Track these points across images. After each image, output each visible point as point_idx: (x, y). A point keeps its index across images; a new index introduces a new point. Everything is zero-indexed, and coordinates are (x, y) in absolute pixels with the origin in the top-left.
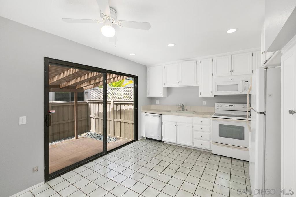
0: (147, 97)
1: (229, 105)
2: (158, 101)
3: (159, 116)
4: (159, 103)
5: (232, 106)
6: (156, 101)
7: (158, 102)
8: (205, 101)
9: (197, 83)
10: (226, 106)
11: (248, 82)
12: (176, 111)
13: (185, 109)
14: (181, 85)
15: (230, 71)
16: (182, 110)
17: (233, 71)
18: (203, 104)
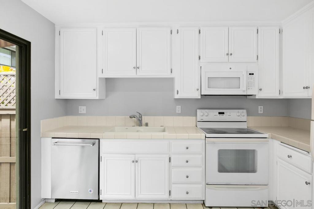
0: (56, 98)
1: (220, 113)
2: (84, 108)
3: (93, 144)
4: (85, 112)
5: (223, 113)
6: (80, 107)
7: (82, 109)
9: (171, 72)
10: (213, 115)
11: (253, 74)
13: (144, 122)
14: (141, 74)
15: (228, 54)
16: (137, 125)
17: (231, 54)
18: (177, 112)
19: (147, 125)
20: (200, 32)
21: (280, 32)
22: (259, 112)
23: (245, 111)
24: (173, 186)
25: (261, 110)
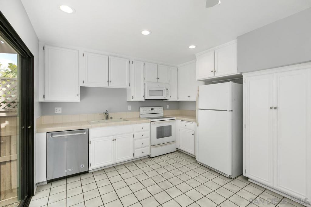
1: (152, 109)
5: (153, 109)
8: (130, 106)
9: (129, 85)
10: (148, 110)
11: (168, 89)
12: (98, 122)
13: (109, 117)
14: (112, 85)
15: (157, 78)
16: (105, 119)
17: (159, 78)
18: (129, 109)
19: (111, 118)
20: (144, 65)
21: (177, 70)
22: (168, 108)
23: (162, 107)
24: (135, 150)
25: (168, 107)
